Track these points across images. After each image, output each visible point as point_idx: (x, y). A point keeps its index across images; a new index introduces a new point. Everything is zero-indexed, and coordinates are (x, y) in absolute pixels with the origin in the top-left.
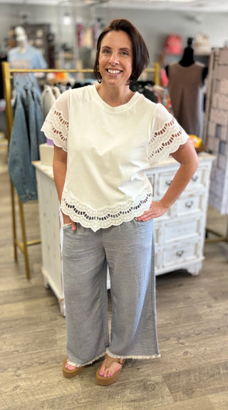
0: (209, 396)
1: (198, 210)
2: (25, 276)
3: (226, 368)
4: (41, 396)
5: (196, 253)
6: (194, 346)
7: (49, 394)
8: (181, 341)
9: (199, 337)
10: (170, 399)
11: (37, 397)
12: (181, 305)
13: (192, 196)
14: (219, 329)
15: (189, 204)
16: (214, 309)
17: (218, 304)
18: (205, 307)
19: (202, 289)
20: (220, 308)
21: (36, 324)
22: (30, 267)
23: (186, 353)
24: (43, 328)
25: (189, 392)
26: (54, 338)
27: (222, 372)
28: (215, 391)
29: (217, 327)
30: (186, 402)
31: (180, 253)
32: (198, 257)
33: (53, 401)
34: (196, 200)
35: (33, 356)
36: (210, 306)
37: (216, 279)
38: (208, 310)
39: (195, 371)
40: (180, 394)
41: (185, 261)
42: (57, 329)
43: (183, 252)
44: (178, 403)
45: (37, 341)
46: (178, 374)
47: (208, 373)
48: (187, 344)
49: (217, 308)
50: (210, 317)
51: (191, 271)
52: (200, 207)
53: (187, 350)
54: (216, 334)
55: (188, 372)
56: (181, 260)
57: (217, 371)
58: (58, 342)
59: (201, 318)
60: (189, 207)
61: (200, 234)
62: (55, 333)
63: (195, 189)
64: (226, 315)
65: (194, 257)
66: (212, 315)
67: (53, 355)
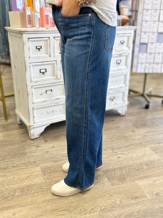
0: (137, 182)
1: (125, 67)
2: (4, 118)
3: (148, 165)
4: (15, 186)
5: (123, 100)
6: (124, 154)
7: (19, 184)
8: (115, 151)
9: (128, 148)
10: (109, 184)
11: (11, 186)
12: (114, 131)
13: (120, 55)
14: (141, 144)
15: (119, 62)
16: (136, 133)
17: (139, 130)
18: (131, 132)
19: (128, 122)
20: (141, 132)
21: (12, 144)
22: (8, 113)
23: (119, 157)
24: (16, 146)
25: (122, 179)
26: (24, 152)
27: (145, 167)
28: (141, 178)
29: (139, 142)
30: (120, 186)
31: (112, 98)
32: (125, 102)
33: (23, 188)
34: (123, 59)
35: (8, 163)
36: (134, 132)
38: (133, 134)
39: (125, 167)
40: (116, 181)
41: (115, 104)
42: (26, 147)
43: (114, 98)
44: (115, 186)
45: (12, 154)
46: (114, 170)
47: (135, 168)
48: (119, 153)
50: (134, 137)
51: (120, 111)
52: (126, 65)
53: (119, 156)
54: (139, 147)
55: (121, 168)
56: (113, 103)
57: (141, 167)
58: (27, 154)
59: (128, 138)
60: (119, 63)
61: (126, 85)
62: (25, 149)
63: (123, 50)
64: (146, 136)
65: (122, 102)
66: (136, 136)
67: (23, 162)
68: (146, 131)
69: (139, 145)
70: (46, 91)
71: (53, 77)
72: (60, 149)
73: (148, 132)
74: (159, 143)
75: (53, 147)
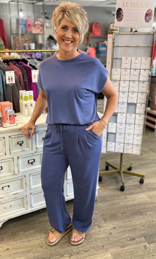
16: (102, 229)
17: (106, 225)
18: (97, 227)
20: (107, 228)
29: (102, 245)
36: (100, 227)
37: (108, 203)
38: (98, 230)
49: (105, 228)
50: (98, 236)
54: (100, 251)
59: (91, 236)
64: (111, 234)
66: (100, 234)
68: (112, 227)
69: (100, 250)
70: (3, 188)
71: (10, 173)
72: (13, 254)
73: (115, 228)
74: (123, 247)
75: (8, 249)
